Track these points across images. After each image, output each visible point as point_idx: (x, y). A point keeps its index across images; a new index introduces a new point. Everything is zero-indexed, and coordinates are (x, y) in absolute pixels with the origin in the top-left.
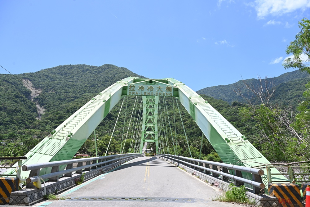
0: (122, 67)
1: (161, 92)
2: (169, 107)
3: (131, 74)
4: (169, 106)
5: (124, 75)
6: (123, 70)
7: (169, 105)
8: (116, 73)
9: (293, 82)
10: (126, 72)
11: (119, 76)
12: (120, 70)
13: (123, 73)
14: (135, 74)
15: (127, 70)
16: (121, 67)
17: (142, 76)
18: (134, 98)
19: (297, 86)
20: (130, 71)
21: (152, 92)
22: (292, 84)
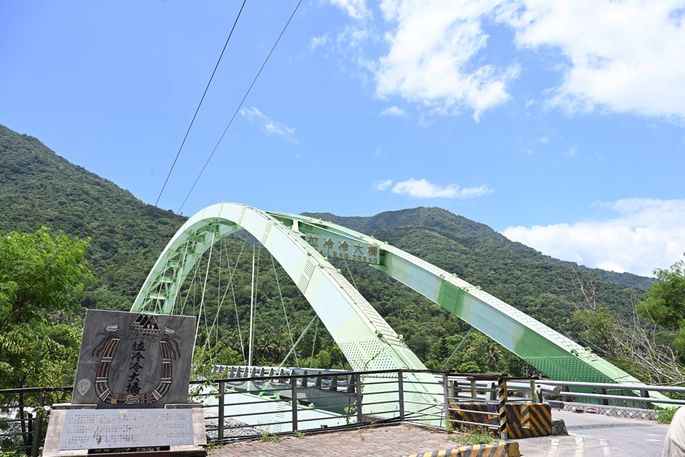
0: (25, 135)
1: (360, 255)
2: (146, 252)
3: (49, 156)
4: (147, 249)
5: (28, 156)
6: (27, 142)
7: (145, 247)
8: (7, 147)
9: (396, 230)
10: (36, 150)
11: (12, 155)
12: (20, 140)
13: (28, 149)
14: (60, 157)
15: (40, 143)
16: (21, 133)
17: (79, 166)
18: (53, 218)
19: (403, 239)
20: (48, 149)
21: (346, 252)
22: (396, 233)
